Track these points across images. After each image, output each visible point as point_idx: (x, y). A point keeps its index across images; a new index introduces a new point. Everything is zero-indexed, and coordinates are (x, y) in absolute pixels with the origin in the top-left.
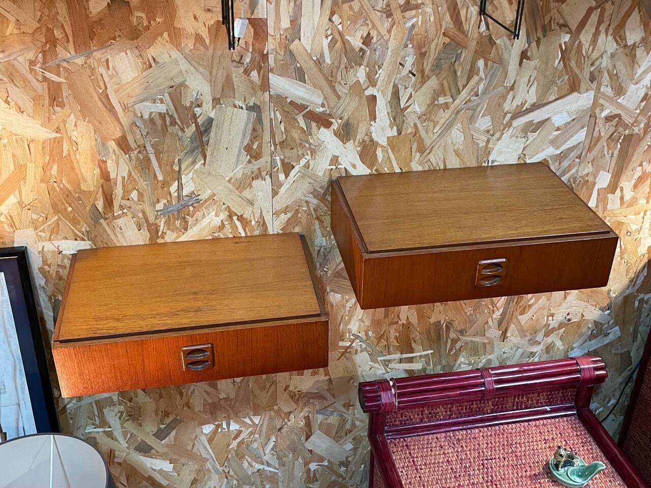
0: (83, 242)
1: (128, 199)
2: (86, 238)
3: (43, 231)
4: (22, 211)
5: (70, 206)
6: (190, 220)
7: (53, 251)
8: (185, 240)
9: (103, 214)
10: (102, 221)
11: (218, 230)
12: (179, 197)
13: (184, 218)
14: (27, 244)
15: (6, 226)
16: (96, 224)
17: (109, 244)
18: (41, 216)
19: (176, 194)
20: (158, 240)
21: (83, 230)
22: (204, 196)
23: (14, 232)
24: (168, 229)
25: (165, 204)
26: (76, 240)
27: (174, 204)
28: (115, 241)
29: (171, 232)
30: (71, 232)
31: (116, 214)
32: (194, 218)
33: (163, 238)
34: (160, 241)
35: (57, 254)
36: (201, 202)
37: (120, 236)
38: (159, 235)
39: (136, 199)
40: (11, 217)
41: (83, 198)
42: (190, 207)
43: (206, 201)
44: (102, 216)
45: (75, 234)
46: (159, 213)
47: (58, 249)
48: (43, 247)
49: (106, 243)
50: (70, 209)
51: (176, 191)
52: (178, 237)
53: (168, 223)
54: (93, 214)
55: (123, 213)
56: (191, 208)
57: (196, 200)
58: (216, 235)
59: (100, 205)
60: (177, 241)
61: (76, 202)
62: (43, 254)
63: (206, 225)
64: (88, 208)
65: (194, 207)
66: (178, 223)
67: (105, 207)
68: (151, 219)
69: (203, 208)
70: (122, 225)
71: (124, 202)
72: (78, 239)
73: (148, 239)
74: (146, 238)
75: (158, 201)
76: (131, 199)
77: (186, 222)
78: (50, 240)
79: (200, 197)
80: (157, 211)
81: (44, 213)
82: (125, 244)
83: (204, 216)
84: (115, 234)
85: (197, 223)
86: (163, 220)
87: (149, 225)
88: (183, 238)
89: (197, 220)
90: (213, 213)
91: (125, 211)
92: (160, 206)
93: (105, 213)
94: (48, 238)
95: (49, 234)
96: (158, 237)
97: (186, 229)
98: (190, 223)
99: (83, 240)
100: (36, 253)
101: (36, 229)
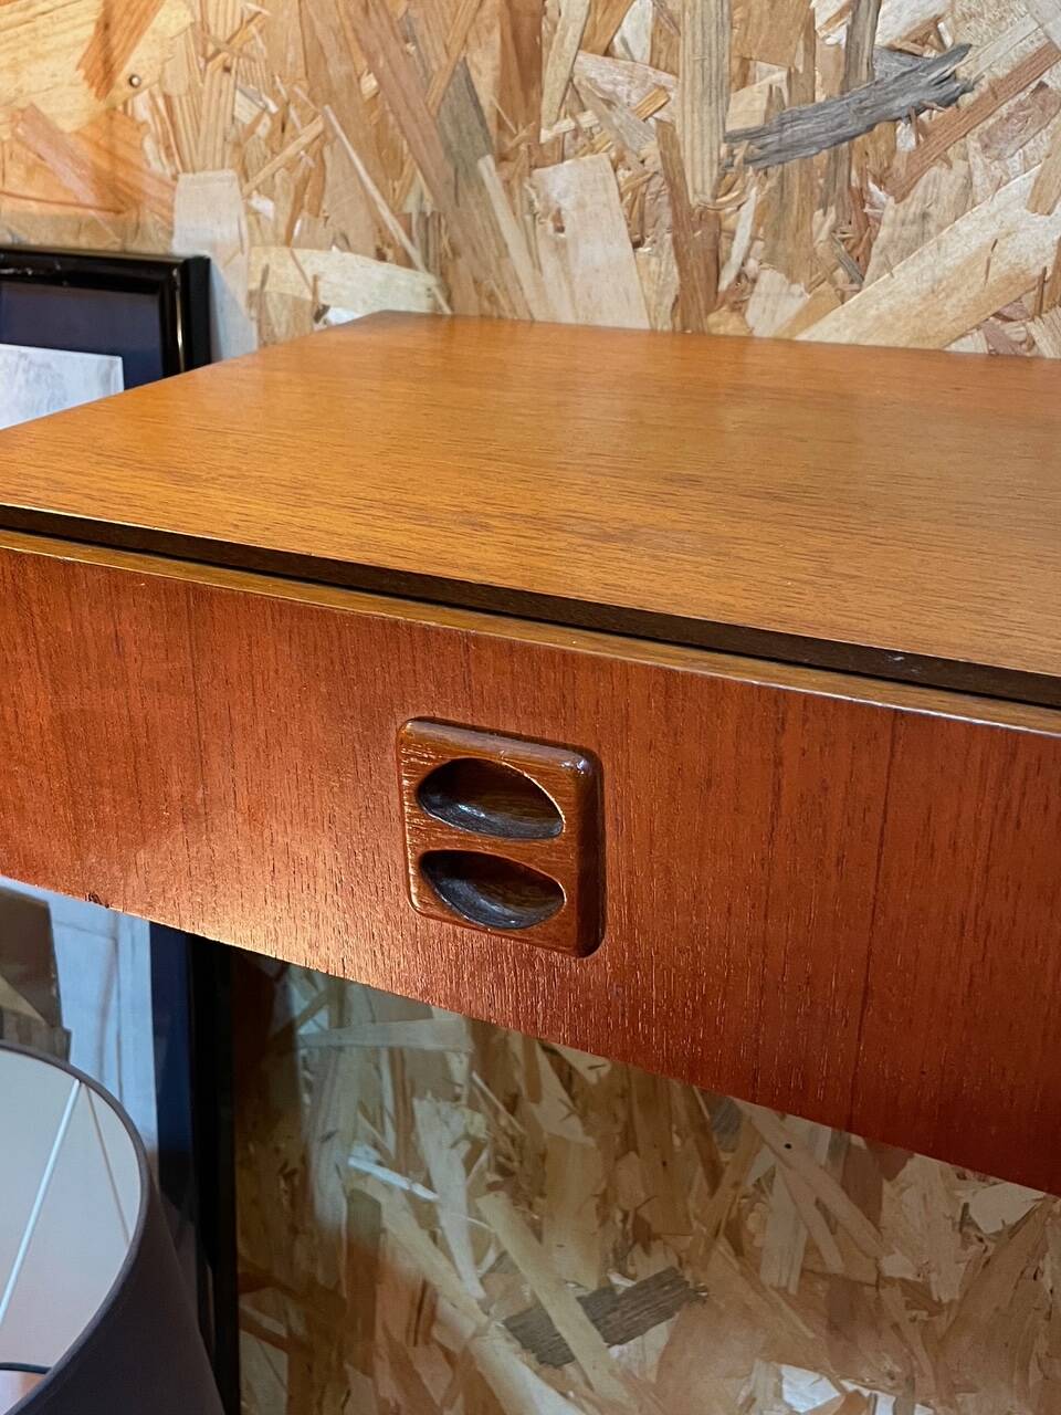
0: (402, 275)
1: (608, 52)
2: (416, 255)
3: (268, 191)
4: (203, 72)
5: (372, 69)
6: (889, 215)
7: (298, 303)
8: (846, 337)
9: (492, 125)
10: (486, 165)
11: (1029, 302)
12: (851, 50)
13: (861, 197)
14: (213, 246)
15: (149, 145)
16: (462, 183)
17: (503, 301)
18: (265, 109)
19: (839, 35)
20: (713, 318)
21: (411, 206)
22: (989, 61)
23: (175, 178)
24: (771, 259)
25: (773, 95)
26: (381, 257)
27: (820, 97)
28: (529, 292)
29: (780, 276)
30: (363, 211)
31: (546, 135)
32: (913, 206)
33: (738, 307)
34: (722, 323)
35: (308, 319)
36: (967, 99)
37: (550, 264)
38: (724, 285)
39: (641, 49)
40: (167, 98)
41: (420, 28)
42: (901, 126)
43: (997, 91)
44: (487, 138)
45: (381, 228)
46: (740, 153)
47: (315, 292)
48: (266, 272)
49: (491, 297)
50: (369, 84)
51: (841, 14)
52: (811, 315)
53: (773, 221)
54: (456, 122)
55: (577, 132)
56: (906, 138)
57: (941, 81)
58: (1014, 331)
59: (486, 69)
60: (803, 337)
61: (394, 49)
62: (262, 308)
63: (970, 262)
64: (439, 84)
65: (921, 129)
66: (823, 223)
67: (503, 87)
68: (699, 184)
69: (973, 143)
70: (567, 204)
71: (592, 67)
72: (390, 253)
73: (669, 301)
74: (660, 294)
75: (744, 80)
76: (619, 48)
77: (868, 224)
78: (288, 241)
79: (964, 69)
80: (731, 138)
81: (275, 94)
82: (567, 317)
83: (966, 197)
84: (531, 251)
85: (923, 236)
86: (753, 195)
87: (684, 219)
88: (835, 328)
89: (925, 216)
90: (1021, 184)
91: (587, 119)
92: (748, 109)
93: (501, 125)
94: (282, 230)
95: (288, 209)
96: (714, 301)
97: (858, 278)
98: (884, 233)
99: (407, 262)
100: (242, 300)
101: (245, 175)
